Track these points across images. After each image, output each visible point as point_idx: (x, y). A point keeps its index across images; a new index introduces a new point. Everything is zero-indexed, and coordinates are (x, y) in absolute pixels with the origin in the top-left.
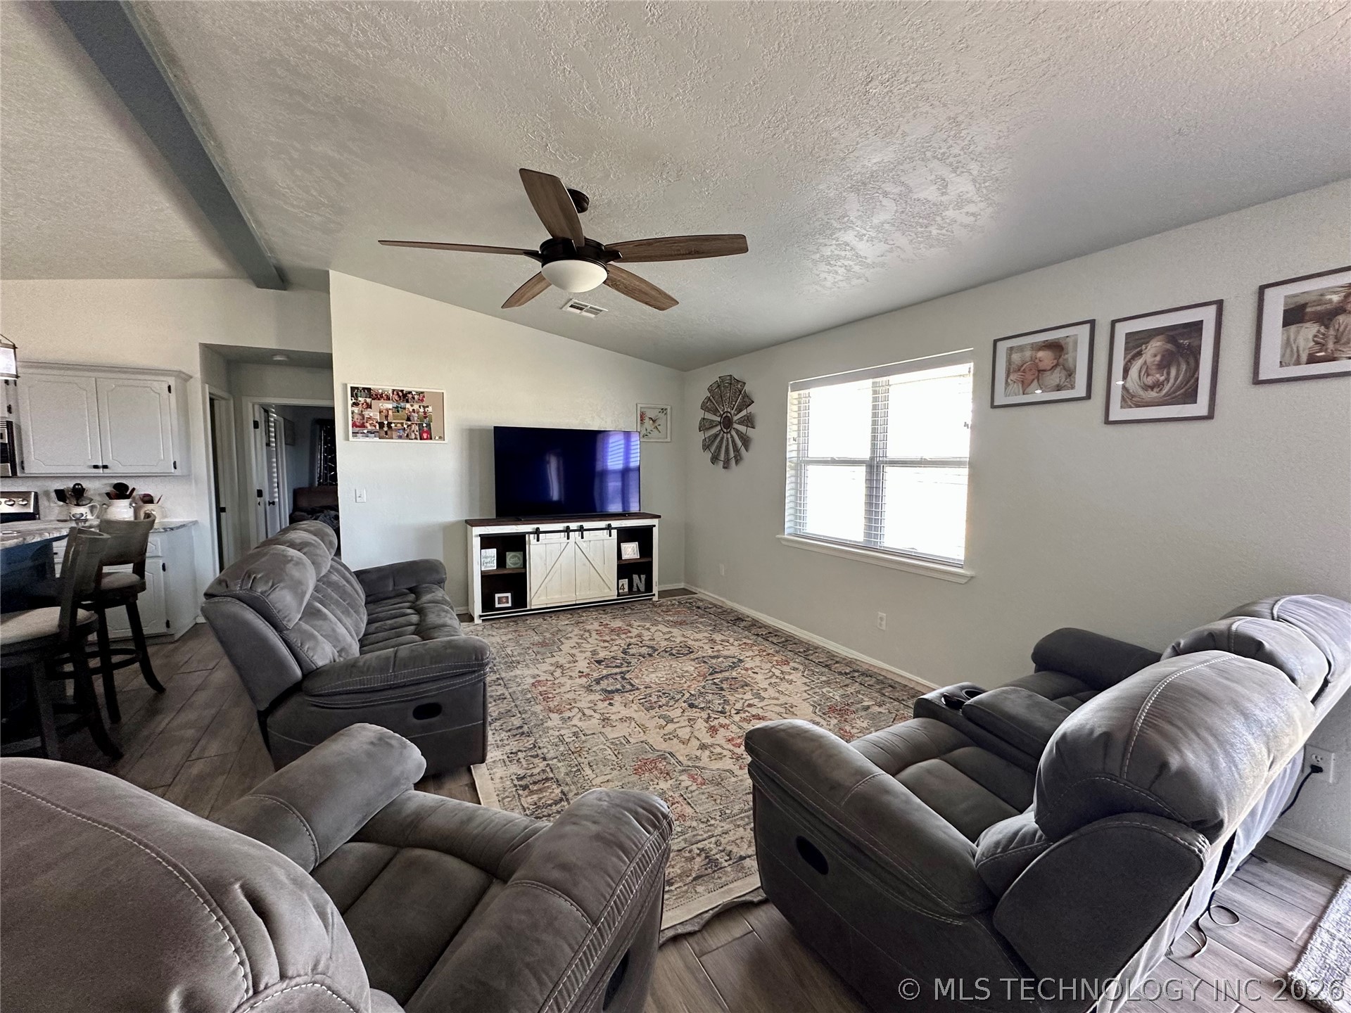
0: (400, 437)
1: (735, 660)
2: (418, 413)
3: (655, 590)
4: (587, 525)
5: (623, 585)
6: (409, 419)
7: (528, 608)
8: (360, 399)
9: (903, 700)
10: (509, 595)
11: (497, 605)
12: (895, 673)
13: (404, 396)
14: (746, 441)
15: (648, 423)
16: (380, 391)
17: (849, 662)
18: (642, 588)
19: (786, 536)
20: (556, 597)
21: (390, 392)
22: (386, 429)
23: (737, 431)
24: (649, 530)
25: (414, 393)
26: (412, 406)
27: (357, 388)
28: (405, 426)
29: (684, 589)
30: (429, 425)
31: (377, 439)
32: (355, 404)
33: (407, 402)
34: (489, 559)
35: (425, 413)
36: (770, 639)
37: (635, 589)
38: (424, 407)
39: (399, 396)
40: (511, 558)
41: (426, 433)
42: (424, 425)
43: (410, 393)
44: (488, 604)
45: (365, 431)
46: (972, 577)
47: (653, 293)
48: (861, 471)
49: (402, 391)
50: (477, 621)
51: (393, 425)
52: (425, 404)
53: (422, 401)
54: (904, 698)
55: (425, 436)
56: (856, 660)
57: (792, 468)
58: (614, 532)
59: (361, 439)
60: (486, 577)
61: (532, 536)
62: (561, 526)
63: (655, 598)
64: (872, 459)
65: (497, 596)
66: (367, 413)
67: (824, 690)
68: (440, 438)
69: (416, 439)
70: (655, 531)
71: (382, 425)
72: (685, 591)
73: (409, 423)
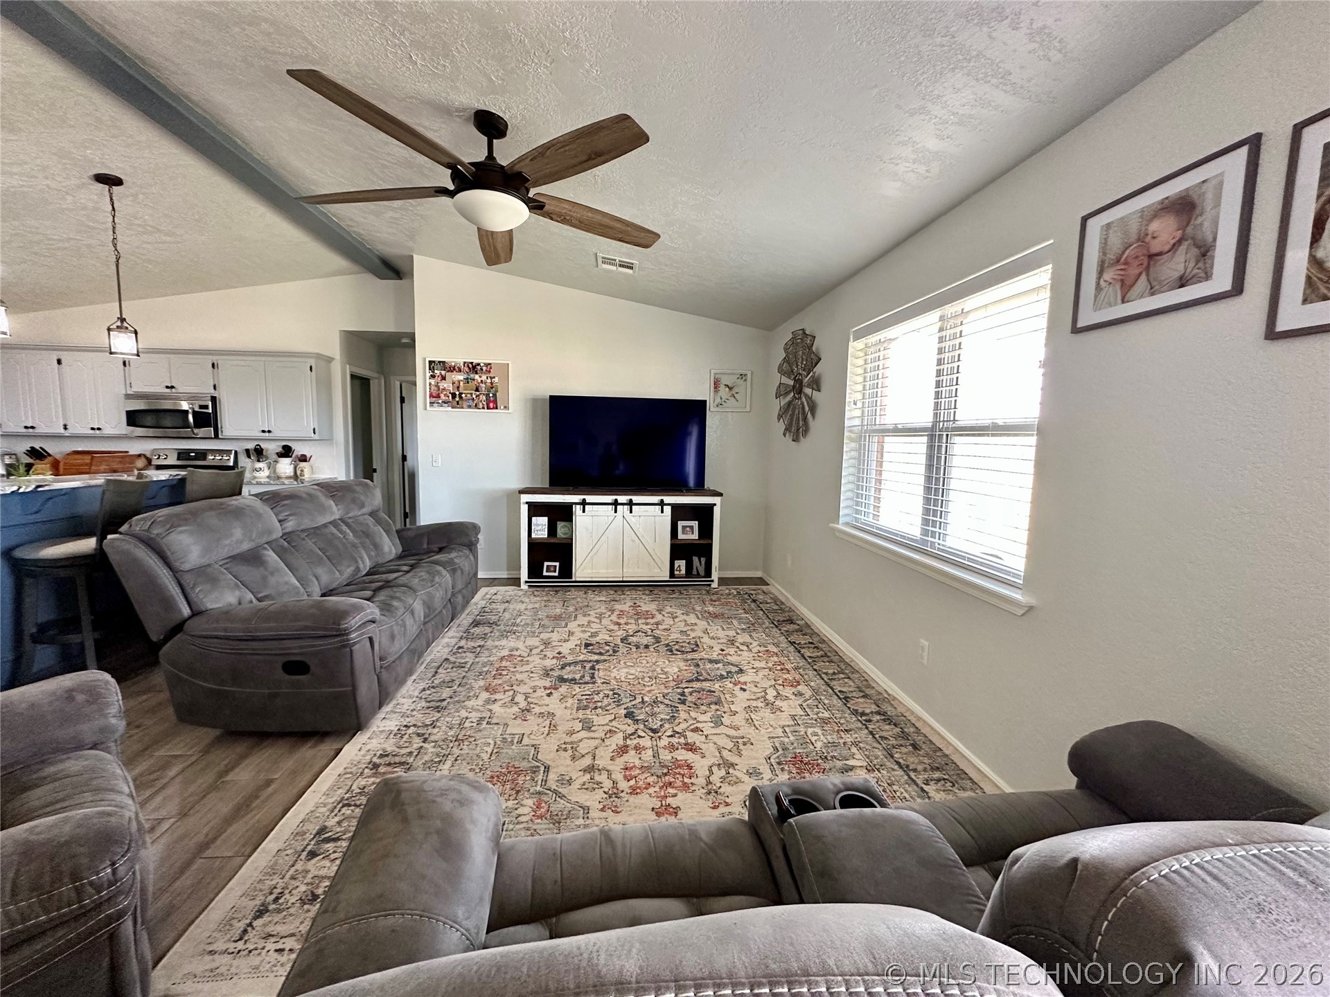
0: (470, 407)
2: (485, 383)
3: (715, 576)
4: (636, 499)
5: (679, 566)
6: (477, 390)
7: (573, 579)
8: (436, 371)
10: (557, 564)
11: (545, 573)
13: (474, 368)
14: (813, 408)
15: (723, 390)
16: (453, 364)
18: (702, 573)
19: (840, 527)
20: (603, 571)
21: (462, 364)
22: (457, 399)
23: (806, 395)
24: (710, 507)
25: (482, 365)
26: (480, 377)
27: (434, 362)
28: (474, 396)
29: (761, 578)
30: (495, 395)
31: (450, 409)
32: (433, 377)
33: (476, 373)
34: (540, 528)
35: (492, 383)
37: (695, 572)
38: (491, 378)
39: (470, 368)
40: (562, 527)
41: (492, 403)
42: (491, 395)
43: (479, 364)
44: (535, 571)
45: (440, 401)
46: (1031, 608)
49: (472, 363)
50: (524, 587)
51: (463, 395)
52: (492, 375)
53: (490, 372)
55: (491, 405)
57: (852, 440)
58: (668, 509)
59: (436, 408)
60: (534, 545)
61: (578, 507)
62: (609, 499)
63: (715, 585)
64: (935, 423)
65: (546, 564)
66: (443, 385)
68: (505, 407)
69: (483, 408)
70: (717, 510)
71: (454, 395)
72: (761, 581)
73: (478, 393)
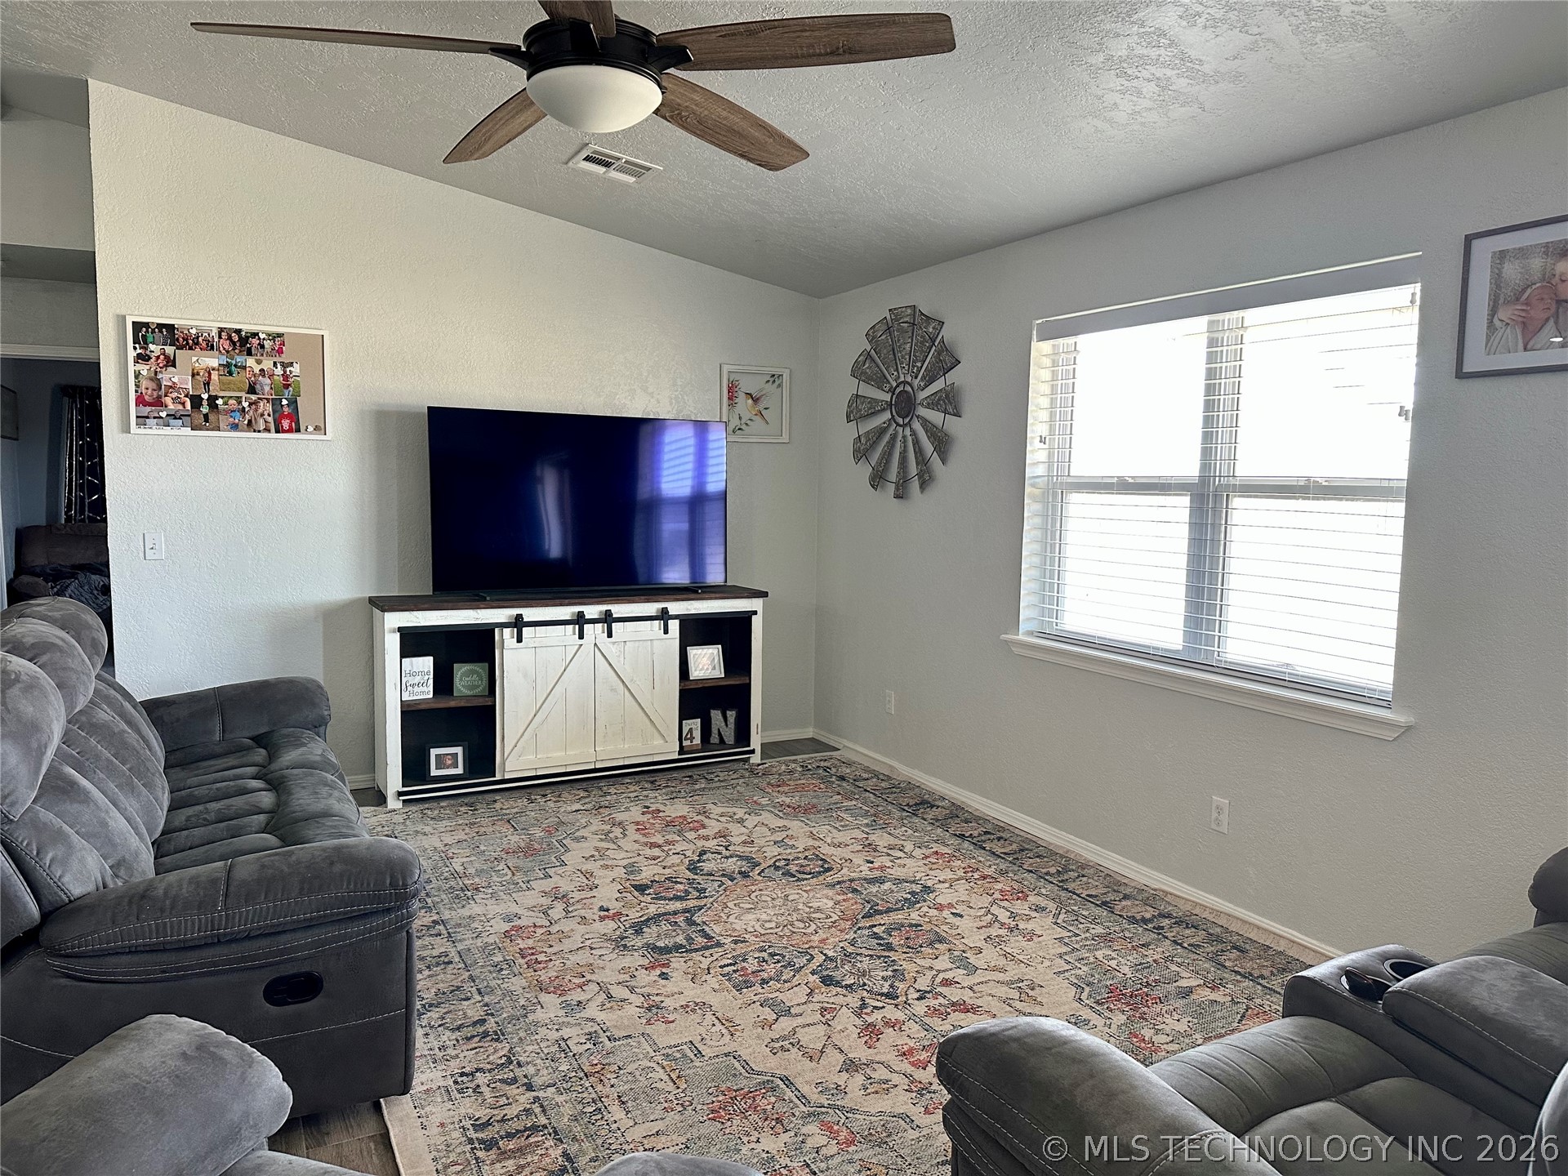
0: (235, 427)
1: (917, 888)
2: (271, 376)
3: (756, 742)
4: (619, 610)
5: (691, 731)
6: (252, 390)
7: (498, 777)
8: (152, 347)
9: (1263, 977)
10: (459, 750)
11: (434, 772)
12: (1244, 922)
13: (243, 342)
14: (943, 443)
15: (744, 404)
16: (193, 331)
17: (1150, 897)
18: (730, 738)
19: (1021, 637)
20: (559, 754)
21: (214, 333)
22: (205, 409)
23: (925, 423)
24: (744, 619)
25: (262, 336)
26: (259, 362)
27: (147, 325)
28: (245, 404)
29: (812, 740)
30: (293, 403)
31: (187, 431)
32: (142, 358)
33: (249, 353)
34: (417, 679)
35: (285, 377)
36: (988, 846)
37: (715, 739)
38: (284, 366)
39: (234, 343)
40: (466, 674)
41: (287, 419)
42: (285, 402)
43: (255, 335)
44: (415, 768)
45: (163, 414)
46: (1409, 728)
47: (756, 133)
48: (1180, 507)
49: (238, 331)
50: (393, 803)
51: (220, 402)
52: (285, 358)
53: (280, 351)
54: (1266, 973)
55: (286, 424)
56: (1166, 893)
57: (1034, 499)
58: (674, 625)
59: (154, 430)
60: (410, 713)
61: (507, 631)
62: (566, 612)
63: (756, 759)
64: (1205, 479)
65: (434, 752)
66: (168, 377)
67: (1099, 954)
68: (317, 428)
69: (267, 430)
70: (757, 623)
71: (196, 401)
72: (816, 745)
73: (254, 397)
